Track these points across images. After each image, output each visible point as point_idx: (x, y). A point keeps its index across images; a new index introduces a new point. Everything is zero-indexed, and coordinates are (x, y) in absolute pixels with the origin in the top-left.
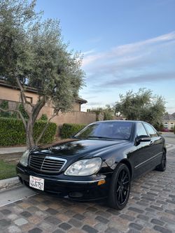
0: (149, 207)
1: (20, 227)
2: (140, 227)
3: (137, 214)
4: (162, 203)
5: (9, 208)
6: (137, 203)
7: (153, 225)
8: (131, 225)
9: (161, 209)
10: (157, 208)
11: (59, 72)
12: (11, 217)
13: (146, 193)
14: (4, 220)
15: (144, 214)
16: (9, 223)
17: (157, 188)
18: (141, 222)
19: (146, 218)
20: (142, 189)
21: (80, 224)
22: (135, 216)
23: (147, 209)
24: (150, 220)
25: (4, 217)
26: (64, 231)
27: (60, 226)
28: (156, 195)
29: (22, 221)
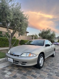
0: (53, 68)
1: (9, 75)
2: (51, 75)
3: (50, 70)
4: (57, 67)
5: (4, 69)
6: (49, 67)
7: (56, 74)
8: (48, 74)
9: (57, 69)
10: (56, 68)
11: (21, 21)
12: (5, 71)
13: (51, 63)
14: (3, 73)
15: (52, 70)
16: (5, 74)
17: (55, 62)
18: (51, 73)
19: (53, 72)
20: (50, 62)
21: (30, 74)
22: (49, 71)
23: (52, 69)
24: (54, 72)
25: (3, 72)
26: (25, 76)
27: (23, 75)
28: (55, 64)
29: (9, 73)
